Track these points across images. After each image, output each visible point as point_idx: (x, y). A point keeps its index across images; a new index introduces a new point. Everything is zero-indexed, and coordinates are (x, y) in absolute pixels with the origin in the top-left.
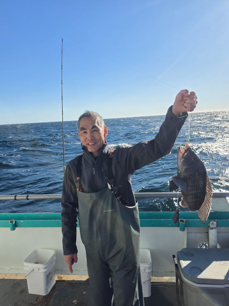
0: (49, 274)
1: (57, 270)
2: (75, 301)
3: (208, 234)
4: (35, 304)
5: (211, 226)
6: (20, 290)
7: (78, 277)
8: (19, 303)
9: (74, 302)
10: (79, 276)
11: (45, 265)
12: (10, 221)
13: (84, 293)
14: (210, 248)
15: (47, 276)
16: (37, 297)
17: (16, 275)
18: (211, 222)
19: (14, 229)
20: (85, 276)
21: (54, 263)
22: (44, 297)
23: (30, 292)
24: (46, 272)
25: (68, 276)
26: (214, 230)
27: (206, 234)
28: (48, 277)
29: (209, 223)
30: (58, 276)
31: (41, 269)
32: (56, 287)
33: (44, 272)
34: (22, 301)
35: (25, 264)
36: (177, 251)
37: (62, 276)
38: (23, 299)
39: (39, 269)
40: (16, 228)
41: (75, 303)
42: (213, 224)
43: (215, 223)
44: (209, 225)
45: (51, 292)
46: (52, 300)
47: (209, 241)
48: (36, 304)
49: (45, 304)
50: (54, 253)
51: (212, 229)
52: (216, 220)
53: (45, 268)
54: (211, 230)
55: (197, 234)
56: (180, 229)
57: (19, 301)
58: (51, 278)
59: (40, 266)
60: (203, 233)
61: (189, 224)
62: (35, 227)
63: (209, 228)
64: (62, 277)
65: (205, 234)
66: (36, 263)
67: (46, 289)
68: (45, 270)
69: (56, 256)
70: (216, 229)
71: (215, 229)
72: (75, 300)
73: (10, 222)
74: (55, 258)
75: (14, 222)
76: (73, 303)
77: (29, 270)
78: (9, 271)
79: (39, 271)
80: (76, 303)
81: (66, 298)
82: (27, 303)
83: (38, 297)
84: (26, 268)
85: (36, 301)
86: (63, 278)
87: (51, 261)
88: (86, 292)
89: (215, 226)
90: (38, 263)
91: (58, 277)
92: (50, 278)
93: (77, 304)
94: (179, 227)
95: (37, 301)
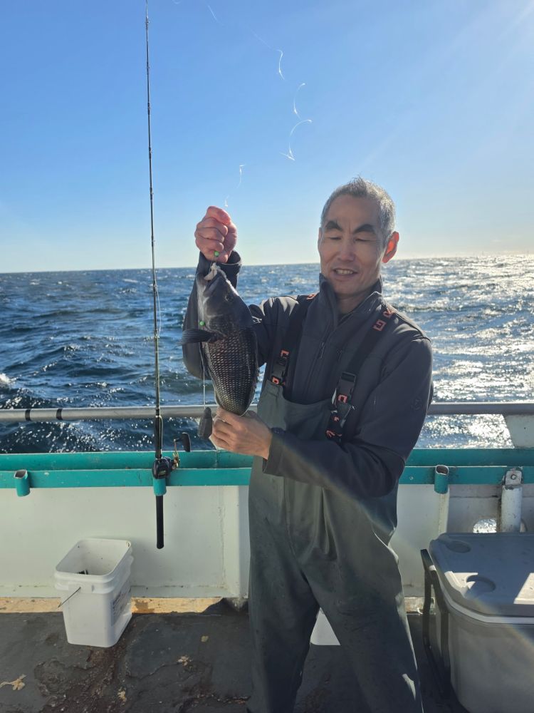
0: (117, 598)
1: (135, 586)
2: (183, 659)
3: (500, 500)
4: (85, 668)
5: (509, 481)
6: (45, 637)
7: (185, 603)
8: (45, 666)
9: (180, 661)
10: (186, 601)
11: (108, 577)
12: (16, 472)
13: (204, 639)
14: (504, 531)
15: (114, 603)
16: (89, 652)
17: (33, 601)
18: (509, 473)
19: (27, 492)
20: (202, 600)
21: (128, 573)
22: (106, 650)
23: (71, 640)
24: (110, 594)
25: (162, 601)
26: (515, 490)
27: (494, 499)
28: (116, 605)
29: (505, 473)
30: (136, 601)
31: (97, 588)
32: (133, 627)
33: (104, 595)
34: (54, 662)
35: (58, 575)
36: (430, 541)
37: (146, 600)
38: (54, 658)
39: (93, 588)
40: (31, 489)
41: (184, 662)
42: (513, 477)
43: (519, 474)
44: (503, 479)
45: (124, 639)
46: (127, 658)
47: (500, 516)
48: (89, 669)
49: (112, 666)
50: (127, 548)
51: (511, 488)
52: (521, 468)
53: (109, 584)
54: (509, 490)
55: (472, 499)
56: (435, 490)
57: (44, 663)
58: (121, 608)
59: (98, 580)
60: (487, 497)
61: (457, 476)
62: (79, 486)
63: (504, 487)
64: (147, 603)
65: (490, 499)
66: (83, 573)
67: (111, 633)
68: (108, 590)
69: (132, 555)
70: (521, 488)
71: (518, 489)
72: (184, 656)
73: (16, 476)
74: (131, 560)
75: (26, 475)
76: (178, 663)
77: (67, 588)
78: (14, 591)
79: (94, 592)
80: (185, 664)
81: (162, 652)
82: (66, 666)
83: (92, 652)
84: (59, 584)
85: (89, 660)
86: (149, 604)
87: (121, 567)
88: (207, 637)
89: (518, 481)
90: (87, 573)
91: (138, 605)
92: (119, 607)
93: (188, 665)
94: (433, 483)
95: (91, 661)
